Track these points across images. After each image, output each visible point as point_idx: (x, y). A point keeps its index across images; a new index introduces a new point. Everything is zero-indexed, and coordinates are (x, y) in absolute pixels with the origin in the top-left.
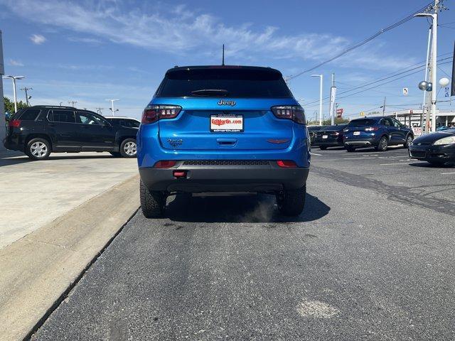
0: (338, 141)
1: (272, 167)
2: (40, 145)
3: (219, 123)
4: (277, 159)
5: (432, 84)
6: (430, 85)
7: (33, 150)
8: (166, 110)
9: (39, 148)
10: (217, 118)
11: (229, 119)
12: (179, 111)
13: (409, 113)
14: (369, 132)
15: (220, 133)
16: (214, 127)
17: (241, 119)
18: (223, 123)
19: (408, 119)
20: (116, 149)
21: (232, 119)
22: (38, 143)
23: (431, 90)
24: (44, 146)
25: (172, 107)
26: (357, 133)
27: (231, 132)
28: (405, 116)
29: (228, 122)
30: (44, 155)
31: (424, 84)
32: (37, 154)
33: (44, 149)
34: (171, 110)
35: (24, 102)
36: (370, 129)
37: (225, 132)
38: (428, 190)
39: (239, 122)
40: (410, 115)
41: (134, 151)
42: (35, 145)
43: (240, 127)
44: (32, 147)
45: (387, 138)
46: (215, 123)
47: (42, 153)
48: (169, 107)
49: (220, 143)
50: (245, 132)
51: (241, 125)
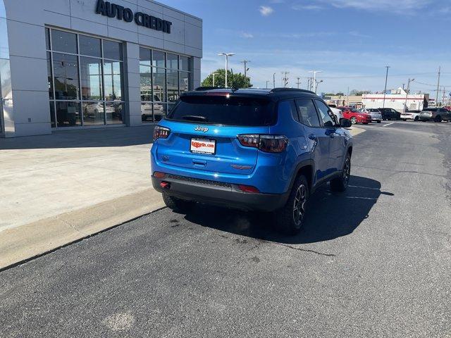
3: (197, 145)
8: (162, 131)
10: (197, 142)
11: (205, 143)
12: (169, 133)
15: (197, 154)
16: (193, 148)
17: (214, 144)
18: (200, 145)
21: (207, 143)
27: (205, 154)
29: (204, 145)
34: (166, 131)
37: (201, 154)
39: (212, 146)
43: (212, 150)
46: (194, 145)
48: (165, 129)
49: (194, 163)
50: (216, 155)
51: (214, 149)
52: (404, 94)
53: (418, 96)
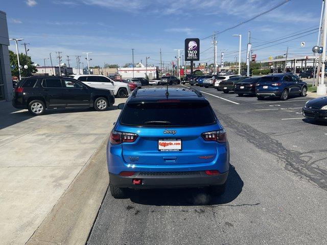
0: (251, 90)
1: (202, 175)
2: (38, 105)
3: (165, 145)
4: (205, 170)
5: (322, 48)
6: (321, 49)
7: (33, 109)
8: (127, 136)
9: (37, 107)
10: (163, 142)
11: (172, 142)
12: (136, 137)
13: (305, 58)
14: (274, 86)
15: (165, 152)
16: (160, 147)
17: (180, 142)
18: (168, 144)
19: (304, 62)
20: (92, 105)
21: (173, 142)
22: (36, 104)
23: (322, 52)
24: (40, 105)
25: (132, 134)
26: (266, 87)
27: (173, 152)
28: (302, 60)
29: (171, 144)
30: (41, 112)
31: (316, 48)
32: (36, 111)
33: (41, 107)
34: (130, 136)
35: (24, 53)
36: (275, 85)
37: (169, 152)
38: (315, 157)
39: (179, 144)
40: (305, 60)
41: (104, 106)
42: (34, 105)
43: (179, 147)
44: (32, 107)
45: (288, 90)
46: (162, 145)
47: (39, 111)
48: (129, 134)
49: (165, 160)
50: (183, 151)
51: (180, 146)
52: (143, 67)
53: (153, 68)
